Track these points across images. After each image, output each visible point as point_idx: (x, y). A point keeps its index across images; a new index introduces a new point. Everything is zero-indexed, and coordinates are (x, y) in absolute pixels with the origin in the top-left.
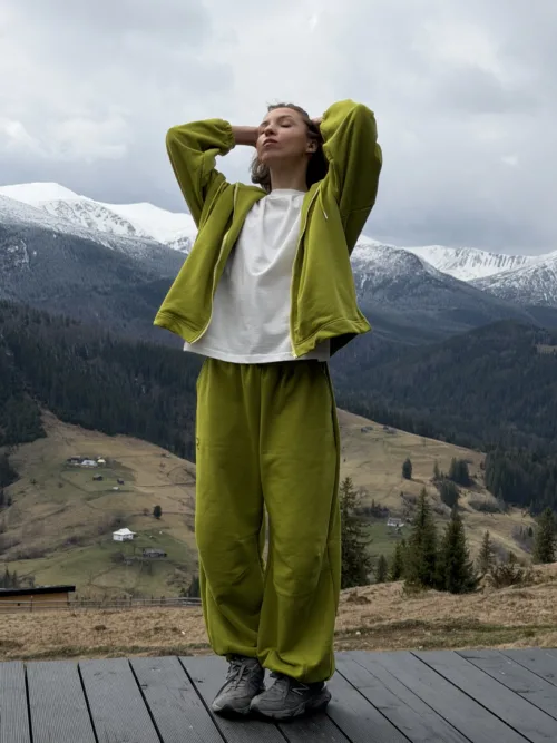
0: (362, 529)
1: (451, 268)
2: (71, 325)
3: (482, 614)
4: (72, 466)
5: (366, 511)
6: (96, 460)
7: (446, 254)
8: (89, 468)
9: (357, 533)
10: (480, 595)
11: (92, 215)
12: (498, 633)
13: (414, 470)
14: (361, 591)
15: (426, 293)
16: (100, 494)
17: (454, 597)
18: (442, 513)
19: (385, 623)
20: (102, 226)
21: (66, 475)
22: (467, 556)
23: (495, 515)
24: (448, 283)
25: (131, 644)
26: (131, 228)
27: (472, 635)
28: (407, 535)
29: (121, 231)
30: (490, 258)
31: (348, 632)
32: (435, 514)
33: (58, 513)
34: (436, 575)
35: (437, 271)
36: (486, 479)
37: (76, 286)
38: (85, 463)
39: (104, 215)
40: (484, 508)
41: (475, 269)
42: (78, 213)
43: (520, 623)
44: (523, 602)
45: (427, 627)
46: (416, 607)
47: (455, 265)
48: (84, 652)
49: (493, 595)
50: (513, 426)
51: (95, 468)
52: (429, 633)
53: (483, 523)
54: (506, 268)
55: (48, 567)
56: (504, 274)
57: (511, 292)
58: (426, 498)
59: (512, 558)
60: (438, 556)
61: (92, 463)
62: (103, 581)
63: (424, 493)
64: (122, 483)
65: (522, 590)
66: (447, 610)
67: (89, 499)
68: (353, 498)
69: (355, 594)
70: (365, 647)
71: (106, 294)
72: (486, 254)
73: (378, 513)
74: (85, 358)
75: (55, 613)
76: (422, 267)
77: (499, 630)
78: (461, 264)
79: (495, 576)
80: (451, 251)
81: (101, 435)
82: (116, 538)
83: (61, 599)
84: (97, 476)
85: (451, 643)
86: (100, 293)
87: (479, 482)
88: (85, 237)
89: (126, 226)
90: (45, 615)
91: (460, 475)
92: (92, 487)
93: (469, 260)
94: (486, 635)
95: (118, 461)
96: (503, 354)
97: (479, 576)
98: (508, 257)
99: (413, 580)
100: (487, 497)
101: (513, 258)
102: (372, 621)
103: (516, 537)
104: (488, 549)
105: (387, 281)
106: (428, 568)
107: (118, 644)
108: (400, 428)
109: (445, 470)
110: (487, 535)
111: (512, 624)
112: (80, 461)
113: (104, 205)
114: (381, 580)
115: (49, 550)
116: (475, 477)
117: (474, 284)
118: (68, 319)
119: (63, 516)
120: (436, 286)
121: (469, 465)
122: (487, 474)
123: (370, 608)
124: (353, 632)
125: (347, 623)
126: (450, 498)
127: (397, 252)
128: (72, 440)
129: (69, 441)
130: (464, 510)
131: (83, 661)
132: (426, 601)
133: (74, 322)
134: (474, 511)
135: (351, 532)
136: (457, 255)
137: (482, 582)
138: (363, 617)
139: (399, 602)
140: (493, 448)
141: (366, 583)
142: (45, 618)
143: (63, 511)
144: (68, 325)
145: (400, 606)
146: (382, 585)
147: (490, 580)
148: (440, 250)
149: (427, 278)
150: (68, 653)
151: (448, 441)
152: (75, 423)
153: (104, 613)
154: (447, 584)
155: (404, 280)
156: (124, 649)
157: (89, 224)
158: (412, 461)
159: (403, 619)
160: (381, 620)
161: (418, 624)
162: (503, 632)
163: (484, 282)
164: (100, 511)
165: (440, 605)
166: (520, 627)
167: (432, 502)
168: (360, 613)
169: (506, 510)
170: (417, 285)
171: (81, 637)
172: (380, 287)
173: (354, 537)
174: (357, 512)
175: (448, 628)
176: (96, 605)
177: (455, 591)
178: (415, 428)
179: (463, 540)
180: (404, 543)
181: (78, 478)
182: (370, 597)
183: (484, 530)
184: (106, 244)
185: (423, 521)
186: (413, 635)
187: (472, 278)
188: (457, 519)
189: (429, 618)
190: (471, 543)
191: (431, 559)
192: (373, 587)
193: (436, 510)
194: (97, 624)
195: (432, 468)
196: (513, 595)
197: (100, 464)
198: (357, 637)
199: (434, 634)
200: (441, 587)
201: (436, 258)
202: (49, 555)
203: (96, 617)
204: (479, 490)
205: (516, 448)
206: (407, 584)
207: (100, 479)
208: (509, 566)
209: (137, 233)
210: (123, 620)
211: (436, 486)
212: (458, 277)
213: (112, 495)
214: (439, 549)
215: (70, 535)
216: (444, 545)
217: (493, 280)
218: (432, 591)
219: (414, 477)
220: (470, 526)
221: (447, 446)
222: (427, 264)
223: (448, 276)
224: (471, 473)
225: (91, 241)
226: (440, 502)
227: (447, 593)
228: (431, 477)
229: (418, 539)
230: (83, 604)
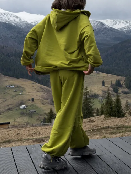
0: (92, 101)
1: (112, 25)
2: (5, 48)
3: (127, 123)
4: (8, 88)
5: (92, 96)
6: (14, 86)
7: (111, 22)
8: (12, 88)
9: (90, 102)
10: (126, 118)
11: (9, 16)
13: (105, 83)
14: (92, 119)
15: (106, 33)
16: (16, 95)
17: (119, 119)
18: (114, 95)
19: (100, 127)
20: (12, 19)
21: (6, 91)
22: (122, 107)
23: (129, 95)
24: (111, 30)
25: (27, 138)
26: (20, 19)
27: (124, 129)
28: (104, 102)
29: (17, 20)
30: (123, 22)
31: (89, 130)
32: (112, 95)
33: (4, 101)
34: (113, 113)
35: (109, 26)
36: (126, 84)
37: (6, 37)
38: (11, 87)
39: (12, 16)
40: (126, 93)
41: (119, 25)
42: (5, 16)
45: (111, 128)
46: (108, 122)
47: (113, 24)
48: (14, 141)
49: (129, 118)
51: (14, 88)
52: (112, 130)
53: (125, 97)
54: (128, 24)
55: (2, 117)
56: (128, 26)
57: (130, 31)
58: (109, 91)
60: (113, 107)
61: (13, 87)
62: (18, 120)
63: (108, 90)
64: (22, 92)
66: (117, 122)
67: (13, 97)
68: (88, 92)
69: (90, 120)
70: (94, 135)
71: (14, 38)
72: (122, 21)
73: (96, 96)
74: (9, 57)
75: (5, 130)
76: (104, 26)
78: (115, 24)
80: (112, 21)
81: (15, 79)
82: (21, 108)
83: (6, 126)
84: (15, 90)
85: (118, 132)
86: (12, 38)
87: (124, 86)
88: (7, 22)
89: (19, 18)
90: (2, 131)
91: (118, 84)
92: (14, 94)
93: (117, 23)
94: (128, 129)
95: (21, 86)
96: (128, 49)
97: (125, 112)
98: (128, 21)
99: (107, 114)
100: (126, 90)
101: (130, 21)
102: (96, 127)
104: (127, 104)
106: (111, 111)
107: (23, 138)
108: (100, 71)
109: (114, 82)
110: (127, 100)
112: (10, 86)
113: (12, 13)
114: (97, 115)
115: (2, 112)
116: (123, 84)
117: (119, 30)
118: (4, 46)
119: (6, 102)
120: (109, 31)
121: (121, 81)
122: (126, 83)
123: (95, 124)
124: (91, 130)
125: (88, 128)
126: (116, 91)
127: (97, 22)
128: (7, 80)
129: (6, 81)
130: (120, 94)
131: (13, 144)
132: (110, 121)
133: (5, 47)
134: (123, 94)
135: (88, 102)
136: (114, 22)
137: (126, 114)
138: (93, 126)
139: (103, 121)
140: (127, 76)
141: (93, 116)
142: (2, 132)
143: (5, 101)
144: (4, 48)
145: (104, 122)
146: (98, 116)
147: (128, 113)
148: (109, 21)
149: (106, 29)
150: (9, 142)
152: (7, 75)
153: (19, 129)
154: (116, 115)
155: (99, 30)
156: (25, 139)
157: (8, 19)
158: (105, 81)
159: (105, 126)
160: (98, 127)
161: (109, 127)
163: (122, 29)
164: (16, 100)
165: (115, 121)
167: (111, 92)
168: (92, 125)
170: (103, 31)
171: (13, 137)
173: (89, 103)
174: (90, 96)
175: (117, 128)
176: (17, 127)
177: (119, 117)
178: (105, 72)
179: (120, 102)
180: (103, 104)
181: (10, 91)
182: (95, 120)
183: (126, 99)
184: (13, 24)
185: (108, 98)
186: (107, 130)
187: (118, 28)
188: (118, 97)
189: (112, 125)
190: (122, 103)
191: (111, 108)
192: (95, 117)
193: (112, 94)
194: (17, 133)
195: (110, 82)
197: (16, 87)
198: (92, 132)
199: (113, 130)
200: (115, 116)
201: (108, 23)
202: (2, 114)
203: (17, 131)
204: (124, 88)
206: (105, 116)
207: (16, 91)
209: (22, 21)
210: (25, 131)
211: (112, 87)
212: (114, 28)
213: (19, 96)
214: (113, 105)
215: (9, 108)
216: (115, 104)
217: (124, 28)
218: (112, 118)
219: (105, 85)
220: (122, 98)
221: (114, 76)
222: (106, 25)
223: (112, 28)
224: (121, 83)
225: (9, 23)
226: (113, 92)
227: (117, 118)
228: (110, 85)
229: (107, 103)
230: (13, 127)
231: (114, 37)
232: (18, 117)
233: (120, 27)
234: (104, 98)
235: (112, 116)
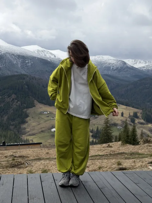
0: (111, 129)
1: (133, 64)
2: (41, 80)
3: (140, 151)
4: (42, 114)
5: (112, 124)
6: (47, 112)
7: (132, 61)
8: (46, 114)
9: (110, 130)
10: (140, 146)
11: (46, 53)
12: (143, 155)
13: (124, 114)
14: (111, 144)
15: (127, 71)
16: (48, 120)
17: (133, 146)
18: (131, 125)
19: (116, 153)
20: (48, 56)
21: (40, 116)
22: (137, 135)
23: (144, 125)
24: (132, 68)
25: (55, 157)
26: (55, 56)
27: (137, 156)
28: (122, 130)
29: (53, 57)
30: (143, 62)
31: (107, 155)
33: (38, 125)
34: (129, 140)
35: (130, 65)
36: (142, 116)
37: (42, 70)
38: (44, 113)
39: (48, 53)
40: (142, 123)
41: (140, 65)
42: (42, 53)
43: (149, 153)
44: (150, 148)
45: (126, 154)
46: (123, 149)
47: (134, 64)
48: (43, 159)
49: (142, 146)
50: (149, 104)
51: (47, 114)
52: (126, 155)
53: (141, 127)
54: (147, 64)
55: (36, 138)
56: (146, 66)
57: (148, 71)
58: (127, 121)
59: (148, 136)
60: (129, 136)
61: (46, 113)
62: (49, 141)
63: (126, 120)
64: (53, 118)
65: (150, 145)
66: (131, 149)
67: (46, 121)
68: (109, 121)
69: (109, 145)
70: (111, 159)
71: (49, 72)
72: (142, 61)
73: (115, 125)
74: (44, 88)
75: (37, 149)
76: (126, 64)
77: (144, 155)
78: (136, 64)
79: (144, 140)
80: (133, 60)
81: (49, 106)
82: (52, 131)
83: (38, 146)
84: (47, 116)
85: (132, 158)
86: (48, 72)
87: (140, 117)
88: (44, 58)
89: (54, 55)
90: (35, 149)
91: (135, 115)
92: (46, 119)
93: (138, 63)
94: (140, 156)
95: (52, 112)
96: (146, 86)
97: (140, 140)
98: (148, 62)
99: (124, 141)
100: (142, 121)
101: (149, 62)
102: (113, 152)
103: (149, 131)
104: (142, 134)
105: (117, 68)
106: (127, 139)
107: (51, 157)
108: (120, 104)
109: (132, 114)
110: (142, 130)
111: (147, 153)
112: (43, 112)
113: (49, 51)
114: (116, 141)
115: (36, 134)
116: (139, 116)
117: (139, 69)
118: (40, 78)
119: (40, 125)
120: (130, 69)
121: (138, 113)
122: (142, 115)
123: (112, 149)
124: (108, 155)
125: (107, 152)
126: (133, 121)
127: (120, 61)
128: (42, 107)
129: (41, 108)
130: (136, 124)
131: (43, 162)
132: (126, 147)
133: (41, 79)
134: (139, 124)
135: (108, 129)
136: (135, 61)
137: (141, 142)
138: (110, 151)
139: (119, 147)
140: (144, 109)
141: (111, 142)
142: (35, 150)
143: (39, 124)
144: (40, 80)
145: (120, 148)
146: (116, 142)
147: (143, 142)
148: (131, 60)
149: (127, 67)
150: (40, 159)
151: (132, 107)
152: (42, 103)
153: (49, 149)
154: (132, 143)
155: (122, 68)
156: (53, 158)
157: (45, 55)
158: (124, 112)
159: (120, 152)
160: (115, 152)
161: (124, 153)
162: (145, 155)
163: (142, 68)
164: (48, 124)
166: (149, 154)
167: (128, 122)
168: (110, 150)
169: (147, 124)
170: (125, 69)
171: (43, 155)
172: (116, 70)
173: (109, 131)
174: (110, 125)
175: (131, 154)
176: (47, 147)
177: (133, 144)
178: (124, 104)
179: (136, 131)
180: (121, 132)
181: (43, 116)
182: (113, 146)
183: (141, 129)
184: (49, 60)
185: (126, 127)
186: (123, 156)
187: (139, 67)
188: (134, 127)
189: (127, 152)
190: (138, 132)
191: (128, 136)
192: (114, 143)
193: (129, 124)
194: (46, 152)
195: (128, 114)
196: (148, 146)
197: (48, 113)
198: (109, 156)
199: (127, 156)
200: (130, 143)
201: (130, 62)
202: (36, 135)
203: (47, 150)
204: (140, 119)
205: (149, 109)
206: (122, 143)
207: (48, 117)
208: (147, 138)
209: (56, 57)
210: (53, 151)
211: (130, 118)
212: (135, 67)
213: (51, 121)
214: (130, 134)
215: (41, 130)
216: (131, 133)
217: (144, 67)
218: (128, 145)
219: (124, 116)
220: (138, 128)
221: (132, 108)
222: (127, 64)
223: (133, 67)
224: (138, 115)
225: (45, 59)
226: (130, 122)
227: (131, 145)
228: (128, 116)
229: (125, 131)
230: (44, 147)
231: (134, 74)
232: (49, 138)
233: (140, 66)
234: (123, 127)
235: (128, 144)
